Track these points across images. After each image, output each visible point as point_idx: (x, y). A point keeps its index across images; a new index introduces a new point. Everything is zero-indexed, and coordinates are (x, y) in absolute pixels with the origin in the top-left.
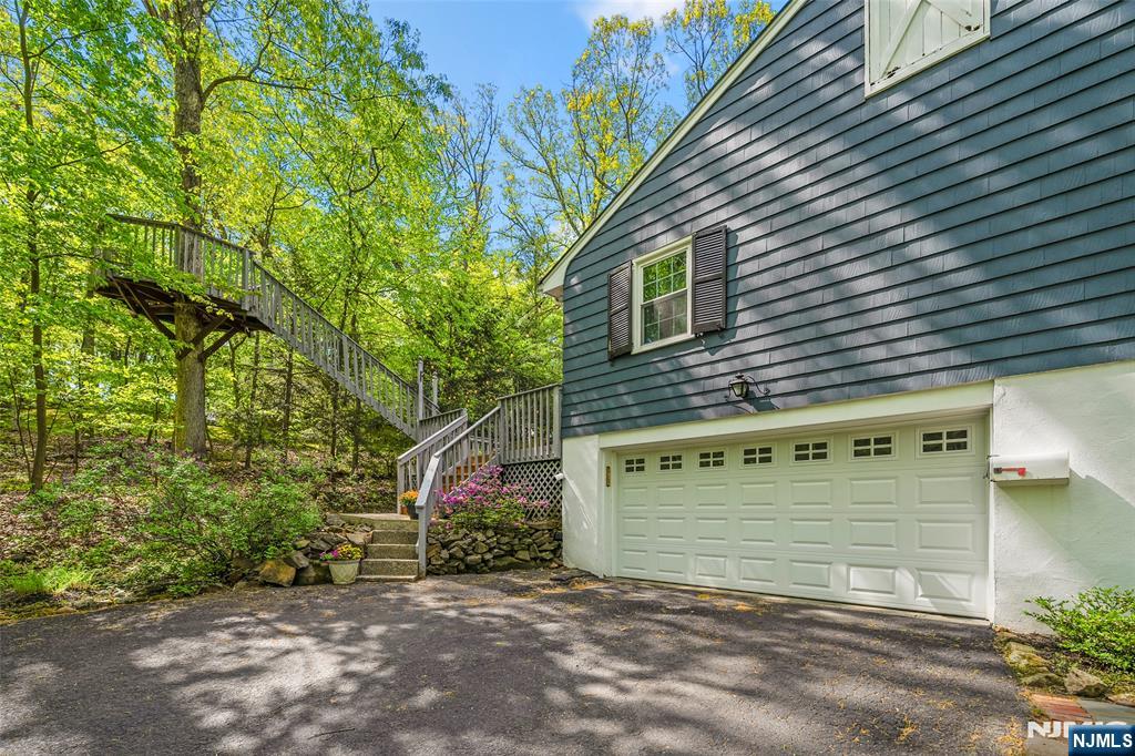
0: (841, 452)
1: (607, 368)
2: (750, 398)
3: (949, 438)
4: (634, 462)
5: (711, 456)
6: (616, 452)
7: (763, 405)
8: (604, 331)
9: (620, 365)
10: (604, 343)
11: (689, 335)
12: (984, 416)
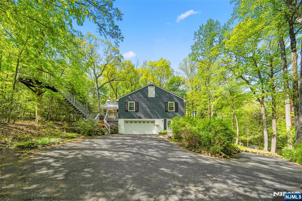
0: (146, 122)
1: (125, 112)
2: (140, 118)
3: (153, 122)
4: (127, 122)
5: (136, 122)
6: (125, 121)
7: (141, 118)
8: (125, 108)
9: (126, 112)
10: (125, 109)
11: (134, 111)
12: (155, 121)
